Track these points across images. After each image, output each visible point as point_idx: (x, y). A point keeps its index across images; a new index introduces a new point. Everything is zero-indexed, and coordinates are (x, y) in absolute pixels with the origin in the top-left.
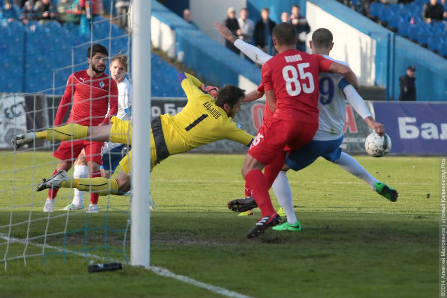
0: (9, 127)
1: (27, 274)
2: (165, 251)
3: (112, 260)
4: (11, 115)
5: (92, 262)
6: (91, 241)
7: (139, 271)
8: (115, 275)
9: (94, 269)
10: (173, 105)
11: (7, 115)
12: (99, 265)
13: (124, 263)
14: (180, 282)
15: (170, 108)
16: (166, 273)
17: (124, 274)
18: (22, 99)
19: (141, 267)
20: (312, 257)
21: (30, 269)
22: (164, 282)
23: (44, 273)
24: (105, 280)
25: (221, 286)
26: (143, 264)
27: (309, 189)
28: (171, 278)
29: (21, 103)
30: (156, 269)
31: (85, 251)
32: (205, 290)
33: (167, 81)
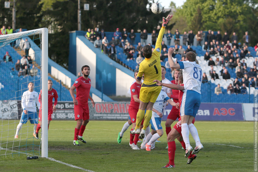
0: (12, 112)
1: (6, 160)
2: (54, 152)
3: (35, 156)
4: (13, 108)
5: (28, 156)
6: (30, 149)
7: (44, 159)
8: (36, 160)
9: (29, 158)
10: (68, 104)
11: (11, 108)
12: (31, 157)
13: (39, 156)
14: (57, 162)
15: (67, 105)
16: (53, 159)
17: (39, 160)
18: (16, 102)
19: (45, 158)
20: (103, 154)
21: (7, 158)
22: (51, 163)
23: (12, 160)
24: (32, 162)
25: (71, 164)
26: (45, 157)
27: (111, 132)
28: (54, 161)
29: (16, 104)
30: (50, 158)
31: (27, 152)
32: (65, 165)
33: (68, 96)
